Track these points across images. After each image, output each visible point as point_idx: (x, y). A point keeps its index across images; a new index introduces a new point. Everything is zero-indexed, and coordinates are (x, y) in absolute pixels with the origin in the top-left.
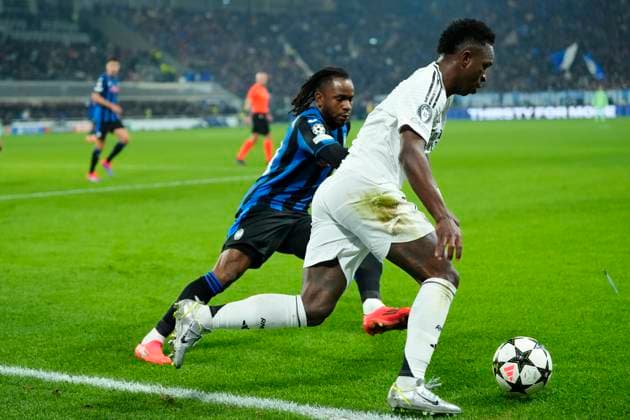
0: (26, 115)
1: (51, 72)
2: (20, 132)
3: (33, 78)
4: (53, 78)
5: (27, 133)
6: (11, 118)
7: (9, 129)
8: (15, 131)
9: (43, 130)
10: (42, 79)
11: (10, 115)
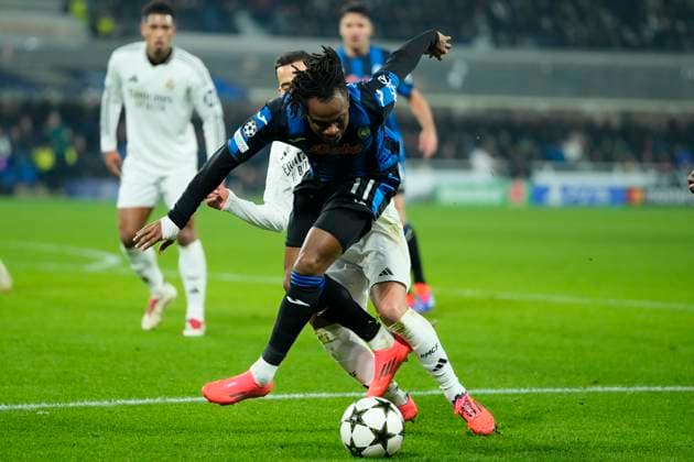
0: (573, 149)
1: (654, 24)
2: (555, 197)
3: (597, 43)
4: (661, 43)
5: (572, 202)
6: (530, 157)
7: (523, 188)
8: (539, 195)
9: (623, 197)
10: (626, 46)
11: (526, 146)
